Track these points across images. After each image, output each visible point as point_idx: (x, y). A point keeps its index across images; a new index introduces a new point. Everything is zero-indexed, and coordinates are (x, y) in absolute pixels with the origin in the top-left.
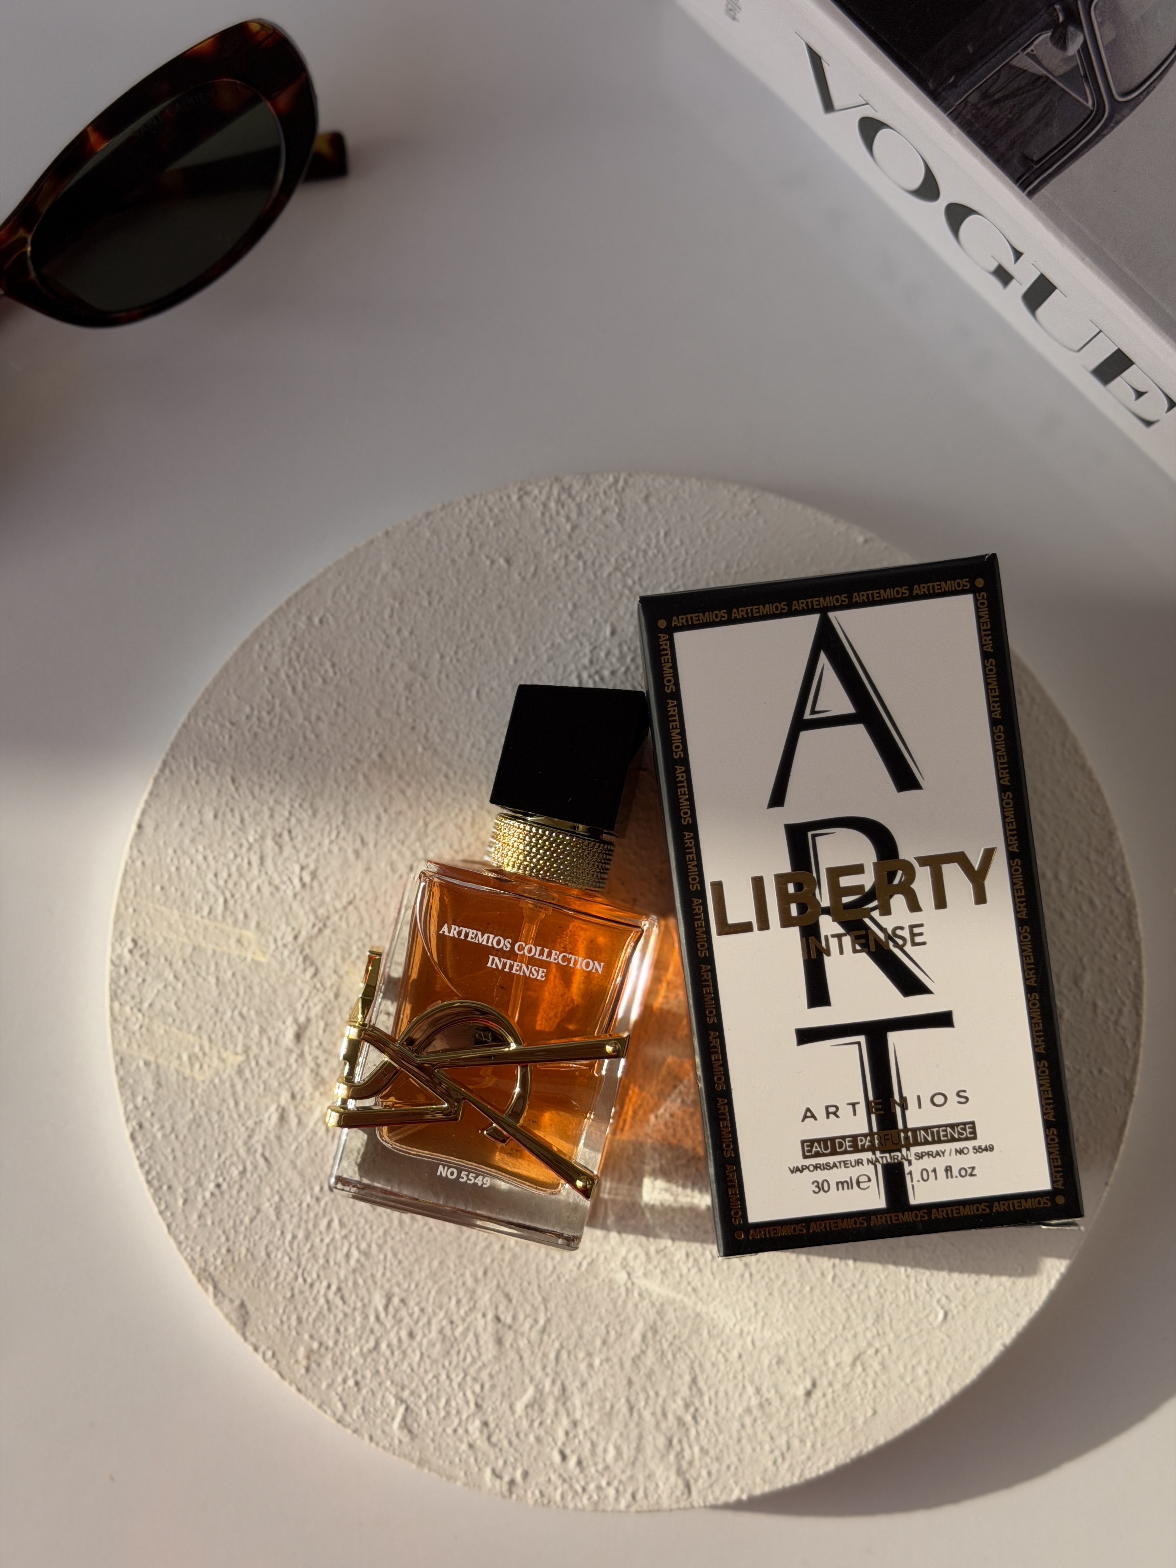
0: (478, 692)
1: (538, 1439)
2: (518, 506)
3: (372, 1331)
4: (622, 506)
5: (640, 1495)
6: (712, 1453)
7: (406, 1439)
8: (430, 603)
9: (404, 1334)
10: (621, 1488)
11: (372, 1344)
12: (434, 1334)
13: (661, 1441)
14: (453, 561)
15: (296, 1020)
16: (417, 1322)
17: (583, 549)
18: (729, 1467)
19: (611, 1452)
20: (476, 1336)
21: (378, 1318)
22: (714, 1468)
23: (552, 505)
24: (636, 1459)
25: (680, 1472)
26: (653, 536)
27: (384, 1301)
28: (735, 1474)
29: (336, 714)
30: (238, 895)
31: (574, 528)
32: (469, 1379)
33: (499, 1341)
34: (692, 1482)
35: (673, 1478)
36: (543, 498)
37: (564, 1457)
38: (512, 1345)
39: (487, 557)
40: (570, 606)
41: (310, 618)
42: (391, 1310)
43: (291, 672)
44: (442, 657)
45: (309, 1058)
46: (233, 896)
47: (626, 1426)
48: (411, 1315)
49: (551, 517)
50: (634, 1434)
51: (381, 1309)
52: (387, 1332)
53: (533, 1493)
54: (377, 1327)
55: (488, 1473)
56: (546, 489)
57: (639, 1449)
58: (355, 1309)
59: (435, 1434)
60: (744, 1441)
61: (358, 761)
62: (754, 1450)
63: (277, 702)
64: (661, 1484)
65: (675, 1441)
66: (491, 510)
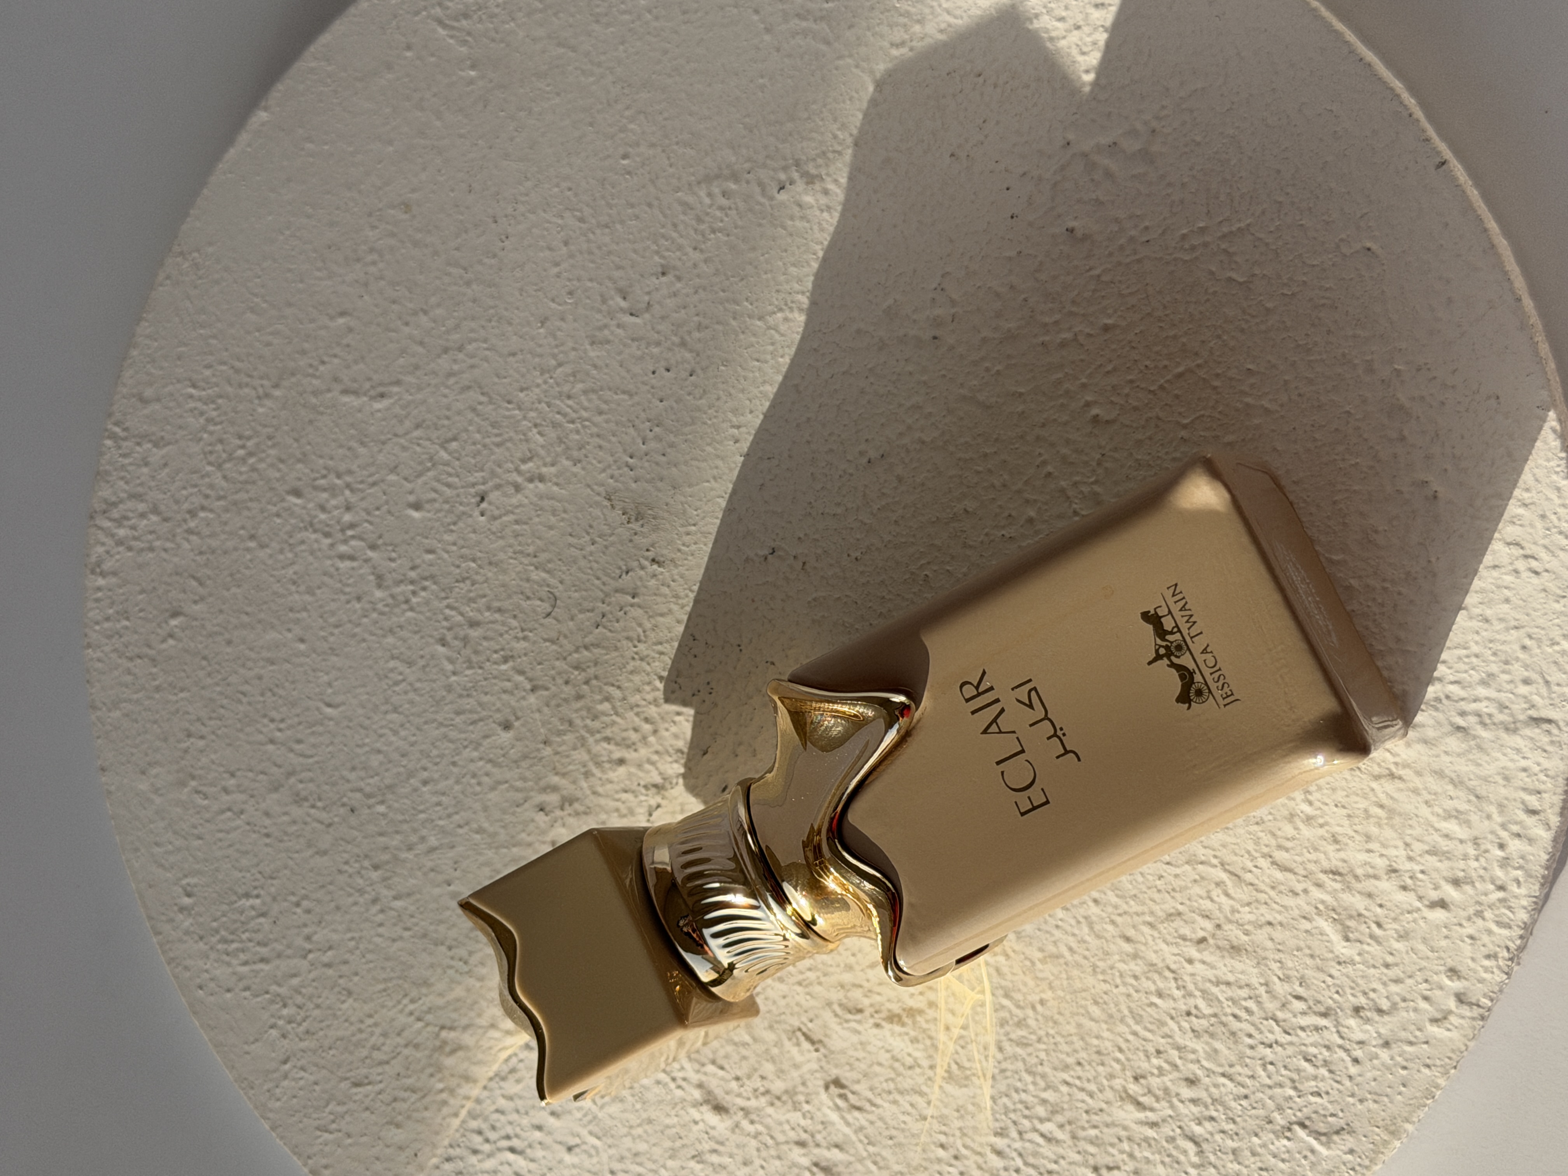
1: (1403, 936)
4: (144, 437)
7: (1350, 1141)
9: (1187, 1093)
15: (696, 1105)
16: (1175, 1066)
23: (122, 532)
27: (1130, 1107)
33: (1235, 949)
36: (109, 542)
37: (1442, 904)
40: (252, 544)
46: (508, 1137)
48: (1161, 1072)
53: (1486, 970)
63: (274, 988)
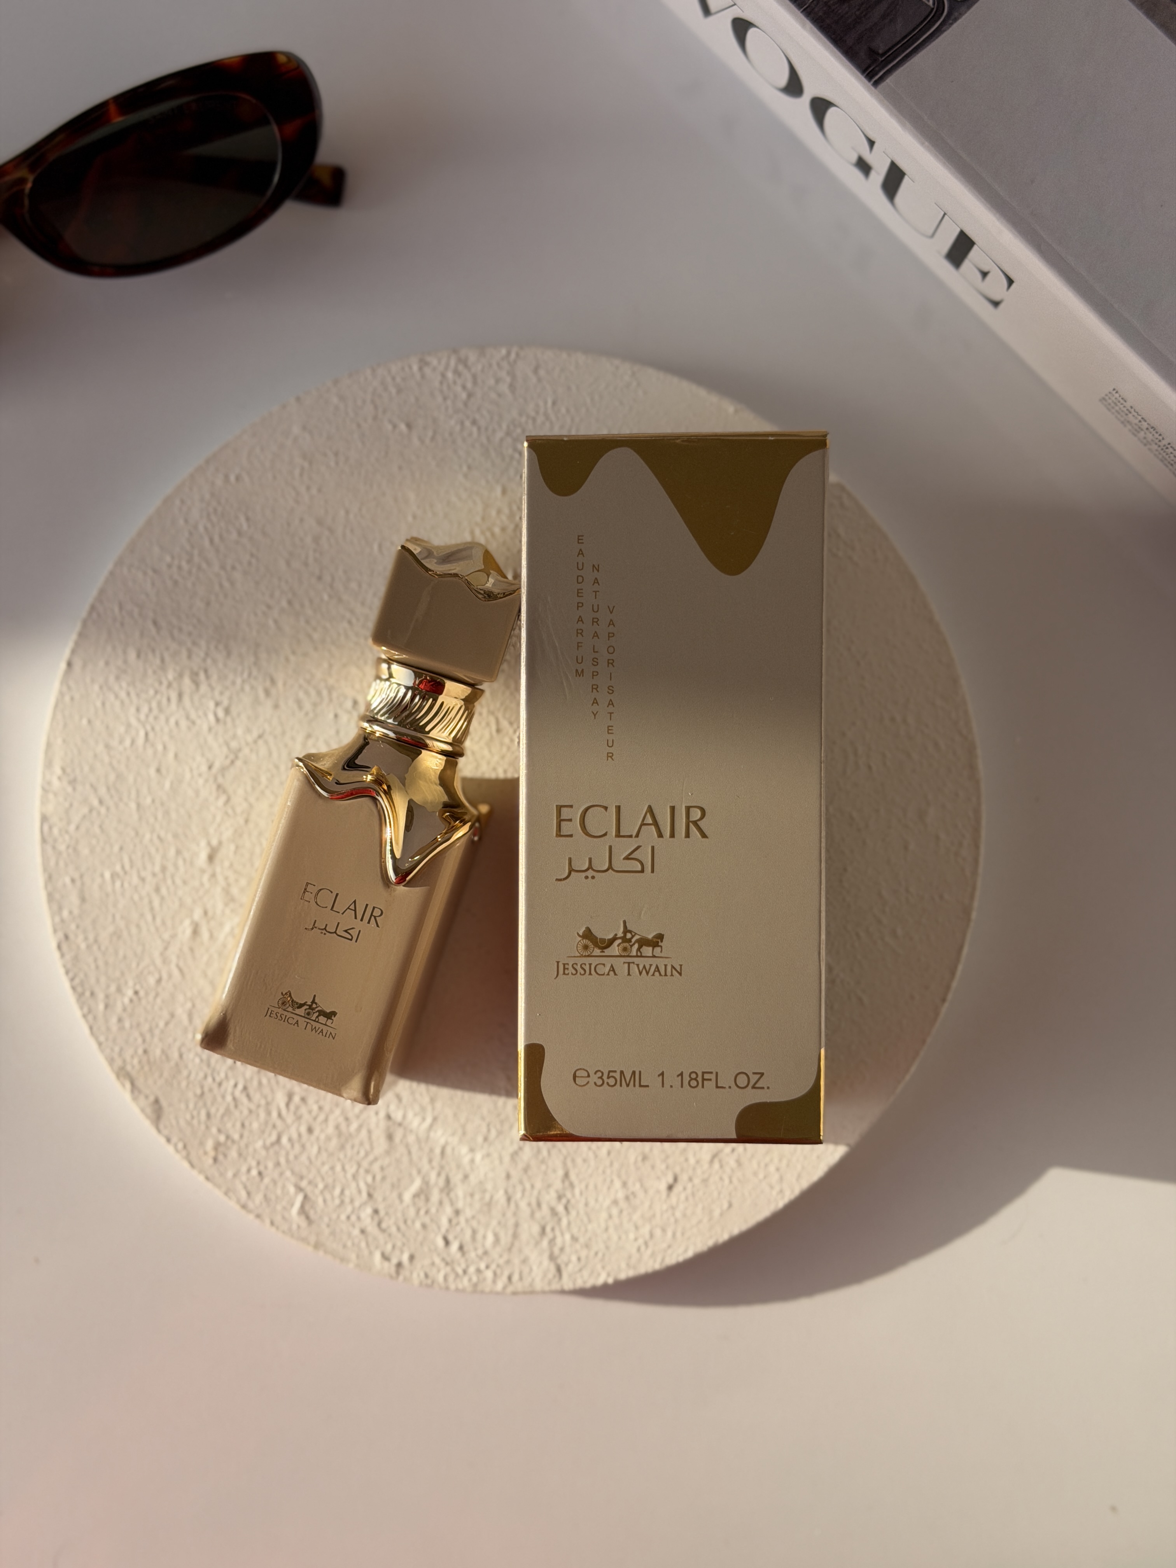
0: (380, 546)
1: (424, 1226)
2: (418, 376)
3: (274, 1126)
4: (513, 376)
5: (516, 1277)
6: (582, 1240)
7: (303, 1223)
8: (337, 463)
9: (303, 1129)
10: (499, 1272)
11: (274, 1138)
12: (330, 1130)
13: (536, 1229)
14: (359, 426)
15: (209, 844)
16: (315, 1119)
17: (477, 417)
18: (596, 1254)
19: (490, 1238)
20: (369, 1132)
21: (280, 1115)
22: (583, 1254)
23: (450, 375)
24: (512, 1245)
25: (552, 1258)
26: (541, 404)
27: (286, 1099)
28: (602, 1260)
29: (250, 563)
30: (157, 728)
31: (470, 395)
32: (362, 1171)
33: (390, 1137)
34: (563, 1266)
35: (546, 1262)
36: (441, 368)
37: (447, 1242)
38: (401, 1141)
39: (390, 421)
40: (465, 468)
41: (226, 477)
42: (292, 1107)
43: (209, 526)
44: (347, 512)
45: (220, 878)
47: (504, 1215)
49: (449, 387)
50: (511, 1222)
51: (282, 1106)
52: (288, 1127)
53: (419, 1275)
54: (279, 1123)
55: (377, 1256)
56: (444, 361)
57: (515, 1236)
58: (259, 1106)
59: (330, 1219)
60: (611, 1230)
61: (269, 607)
62: (620, 1238)
64: (535, 1268)
65: (548, 1229)
66: (394, 379)
